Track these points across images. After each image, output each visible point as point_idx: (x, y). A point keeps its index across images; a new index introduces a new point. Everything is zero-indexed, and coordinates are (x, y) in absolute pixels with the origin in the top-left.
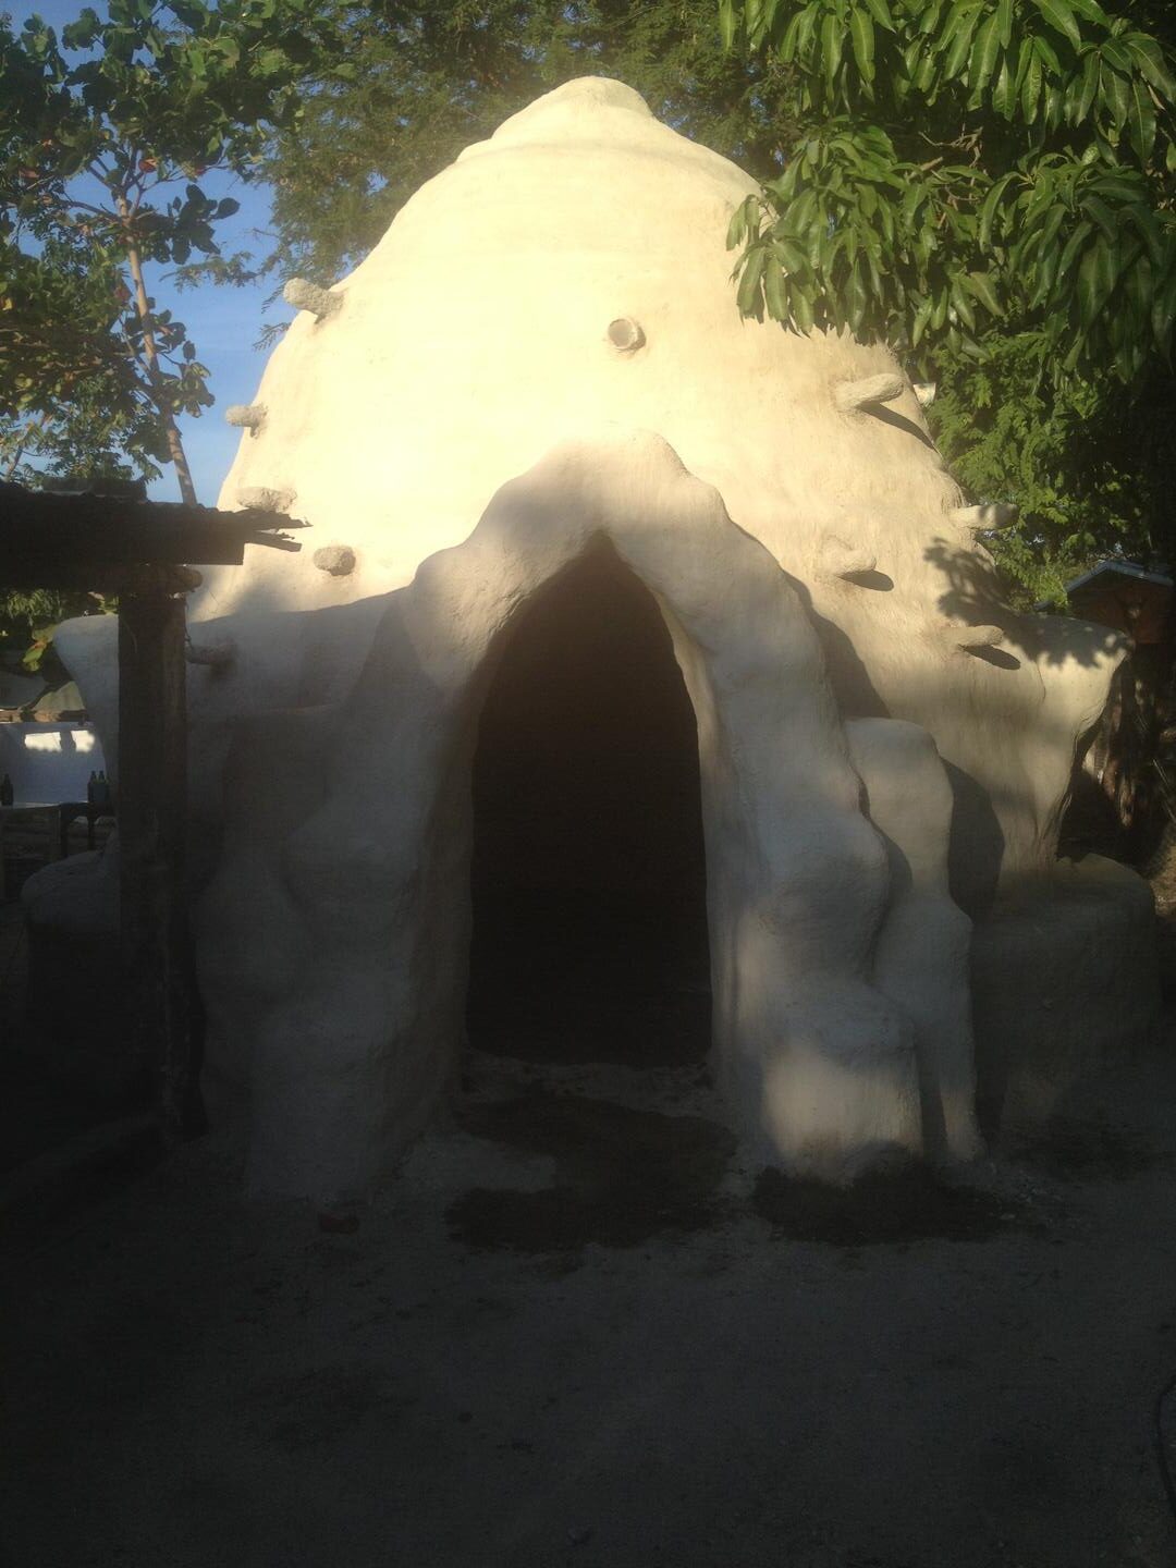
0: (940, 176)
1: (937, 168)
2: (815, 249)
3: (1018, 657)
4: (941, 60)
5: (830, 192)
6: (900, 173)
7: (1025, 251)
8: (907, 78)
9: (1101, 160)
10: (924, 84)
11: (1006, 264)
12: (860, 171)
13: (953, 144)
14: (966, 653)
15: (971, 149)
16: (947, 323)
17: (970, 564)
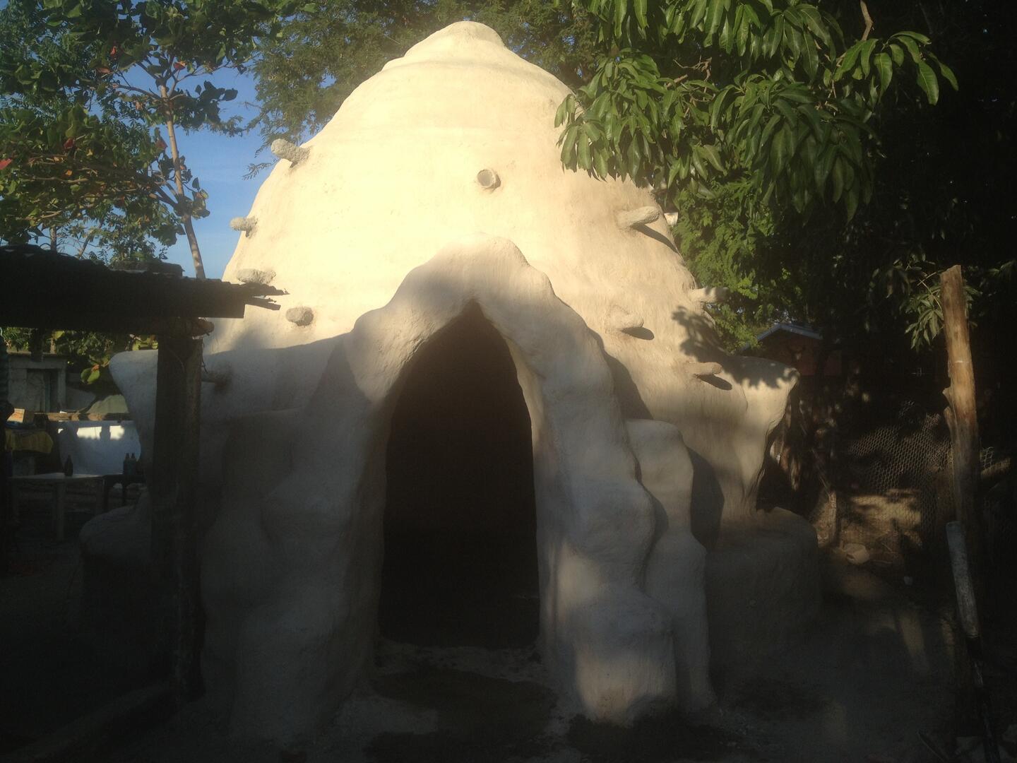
0: (685, 87)
1: (684, 81)
2: (609, 128)
3: (730, 382)
4: (688, 18)
5: (619, 94)
6: (661, 84)
7: (738, 131)
8: (667, 28)
9: (785, 78)
10: (677, 30)
11: (725, 140)
12: (637, 81)
13: (694, 67)
14: (699, 380)
15: (705, 70)
16: (689, 175)
17: (700, 323)
